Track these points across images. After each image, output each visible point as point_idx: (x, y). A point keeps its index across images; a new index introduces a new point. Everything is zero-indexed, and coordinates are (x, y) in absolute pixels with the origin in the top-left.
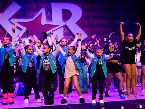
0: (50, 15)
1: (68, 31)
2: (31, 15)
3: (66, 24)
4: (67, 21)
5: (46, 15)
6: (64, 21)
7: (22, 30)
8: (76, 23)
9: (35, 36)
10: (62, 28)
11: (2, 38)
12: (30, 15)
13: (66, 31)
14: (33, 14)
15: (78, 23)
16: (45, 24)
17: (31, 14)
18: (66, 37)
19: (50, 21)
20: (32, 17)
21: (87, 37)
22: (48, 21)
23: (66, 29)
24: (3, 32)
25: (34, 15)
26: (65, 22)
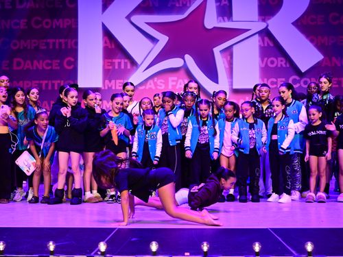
0: (228, 4)
1: (271, 45)
2: (181, 5)
3: (268, 26)
4: (269, 19)
5: (218, 4)
6: (263, 17)
7: (158, 41)
8: (293, 24)
9: (187, 57)
10: (257, 38)
11: (110, 61)
12: (177, 5)
13: (266, 45)
14: (185, 3)
15: (299, 24)
16: (214, 27)
17: (181, 2)
18: (266, 59)
19: (226, 18)
20: (181, 10)
21: (323, 59)
22: (220, 18)
23: (266, 39)
24: (113, 47)
25: (188, 5)
26: (264, 20)
